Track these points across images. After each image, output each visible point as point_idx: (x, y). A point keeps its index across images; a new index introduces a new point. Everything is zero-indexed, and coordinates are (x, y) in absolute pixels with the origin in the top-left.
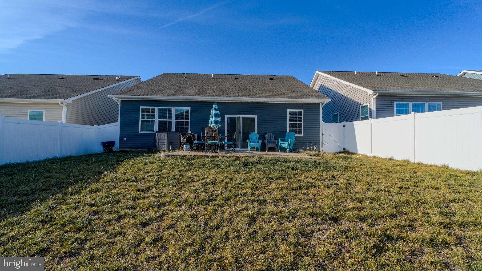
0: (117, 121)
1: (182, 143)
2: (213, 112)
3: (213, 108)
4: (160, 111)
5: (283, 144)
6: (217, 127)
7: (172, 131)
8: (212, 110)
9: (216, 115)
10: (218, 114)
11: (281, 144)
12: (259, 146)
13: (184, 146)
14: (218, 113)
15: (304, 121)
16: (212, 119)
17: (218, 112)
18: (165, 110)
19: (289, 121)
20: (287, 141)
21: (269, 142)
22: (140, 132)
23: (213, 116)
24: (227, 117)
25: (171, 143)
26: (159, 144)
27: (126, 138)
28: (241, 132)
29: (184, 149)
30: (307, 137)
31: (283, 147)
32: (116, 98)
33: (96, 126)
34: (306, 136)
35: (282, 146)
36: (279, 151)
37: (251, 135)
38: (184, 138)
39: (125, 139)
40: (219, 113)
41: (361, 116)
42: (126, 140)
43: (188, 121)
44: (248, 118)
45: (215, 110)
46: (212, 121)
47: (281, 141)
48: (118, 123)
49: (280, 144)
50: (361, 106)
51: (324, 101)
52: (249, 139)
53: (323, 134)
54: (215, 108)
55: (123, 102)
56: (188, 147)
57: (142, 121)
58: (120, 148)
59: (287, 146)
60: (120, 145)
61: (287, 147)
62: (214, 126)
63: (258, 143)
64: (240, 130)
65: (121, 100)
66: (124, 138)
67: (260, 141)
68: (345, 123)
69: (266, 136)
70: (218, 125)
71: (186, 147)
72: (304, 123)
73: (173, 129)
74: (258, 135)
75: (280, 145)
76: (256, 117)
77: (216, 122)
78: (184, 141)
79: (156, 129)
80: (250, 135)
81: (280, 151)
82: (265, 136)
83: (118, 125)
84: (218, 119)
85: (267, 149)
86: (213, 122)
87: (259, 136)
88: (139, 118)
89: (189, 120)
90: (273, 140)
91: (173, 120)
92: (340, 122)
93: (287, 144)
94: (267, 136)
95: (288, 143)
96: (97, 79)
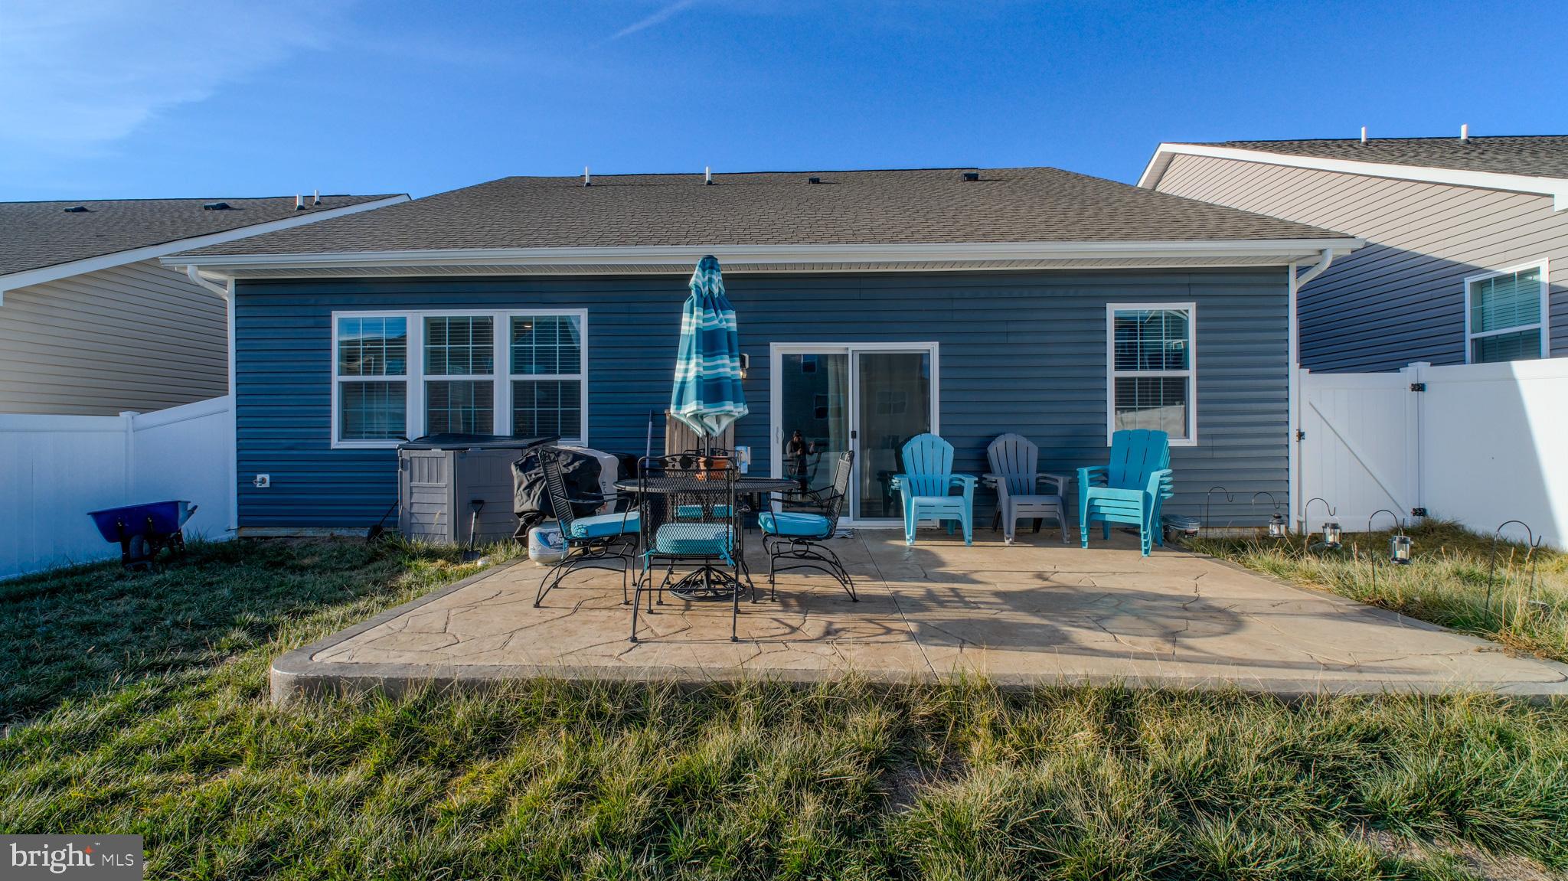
0: (225, 392)
1: (520, 515)
2: (694, 320)
3: (693, 294)
4: (434, 330)
5: (1112, 503)
6: (726, 422)
7: (495, 433)
8: (687, 305)
9: (710, 343)
10: (729, 334)
11: (1097, 503)
12: (962, 509)
13: (533, 533)
14: (724, 325)
15: (1198, 366)
16: (688, 369)
17: (729, 321)
18: (459, 326)
19: (1117, 369)
20: (1140, 484)
21: (1014, 490)
22: (336, 443)
23: (694, 350)
24: (778, 351)
25: (478, 504)
26: (415, 509)
27: (267, 477)
28: (854, 435)
29: (532, 554)
30: (1217, 454)
31: (1109, 518)
32: (200, 267)
33: (125, 415)
34: (1213, 448)
35: (1103, 510)
36: (1085, 539)
37: (911, 450)
38: (530, 486)
39: (263, 479)
40: (733, 326)
41: (1473, 332)
42: (267, 485)
43: (578, 382)
44: (890, 358)
45: (708, 302)
46: (683, 383)
47: (1093, 482)
48: (229, 401)
49: (1092, 500)
50: (1468, 281)
51: (1321, 252)
52: (901, 470)
53: (1301, 435)
54: (705, 291)
55: (251, 290)
56: (552, 538)
57: (346, 387)
58: (242, 524)
59: (1140, 513)
60: (241, 514)
61: (1140, 521)
62: (698, 417)
63: (956, 491)
64: (854, 422)
65: (238, 283)
66: (259, 477)
67: (969, 483)
68: (1419, 370)
69: (992, 450)
70: (729, 406)
71: (543, 538)
72: (1199, 378)
73: (502, 422)
74: (950, 449)
75: (1091, 506)
76: (933, 348)
77: (712, 391)
78: (527, 506)
79: (416, 423)
80: (906, 451)
81: (1089, 540)
82: (987, 452)
83: (227, 411)
84: (730, 368)
85: (1010, 525)
86: (691, 391)
87: (957, 450)
88: (328, 371)
89: (583, 377)
90: (1033, 475)
91: (502, 378)
92: (1393, 365)
93: (1140, 506)
94: (996, 449)
95: (1147, 497)
96: (223, 207)
